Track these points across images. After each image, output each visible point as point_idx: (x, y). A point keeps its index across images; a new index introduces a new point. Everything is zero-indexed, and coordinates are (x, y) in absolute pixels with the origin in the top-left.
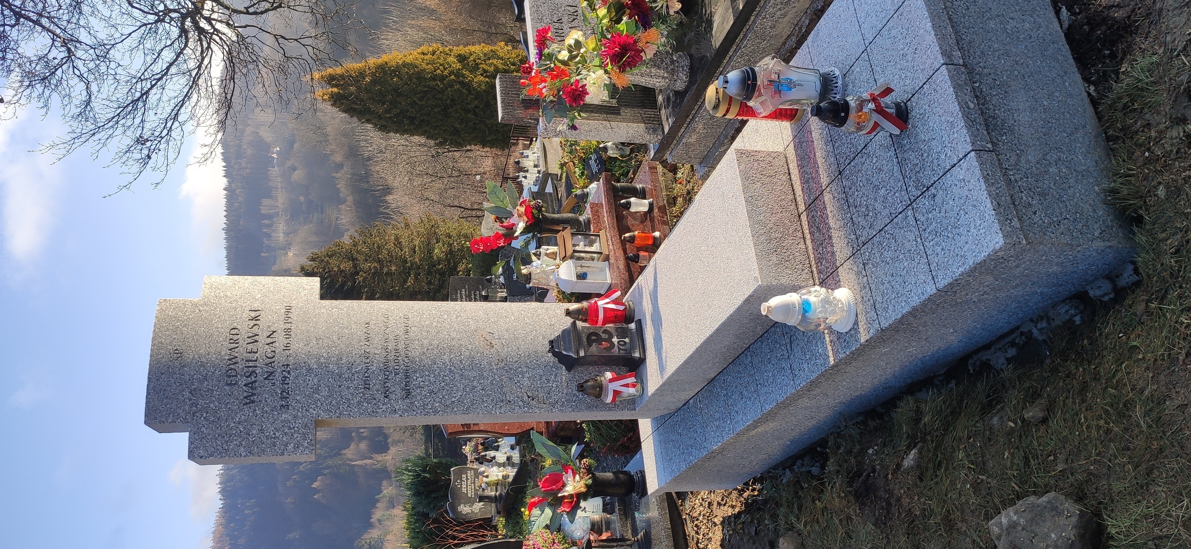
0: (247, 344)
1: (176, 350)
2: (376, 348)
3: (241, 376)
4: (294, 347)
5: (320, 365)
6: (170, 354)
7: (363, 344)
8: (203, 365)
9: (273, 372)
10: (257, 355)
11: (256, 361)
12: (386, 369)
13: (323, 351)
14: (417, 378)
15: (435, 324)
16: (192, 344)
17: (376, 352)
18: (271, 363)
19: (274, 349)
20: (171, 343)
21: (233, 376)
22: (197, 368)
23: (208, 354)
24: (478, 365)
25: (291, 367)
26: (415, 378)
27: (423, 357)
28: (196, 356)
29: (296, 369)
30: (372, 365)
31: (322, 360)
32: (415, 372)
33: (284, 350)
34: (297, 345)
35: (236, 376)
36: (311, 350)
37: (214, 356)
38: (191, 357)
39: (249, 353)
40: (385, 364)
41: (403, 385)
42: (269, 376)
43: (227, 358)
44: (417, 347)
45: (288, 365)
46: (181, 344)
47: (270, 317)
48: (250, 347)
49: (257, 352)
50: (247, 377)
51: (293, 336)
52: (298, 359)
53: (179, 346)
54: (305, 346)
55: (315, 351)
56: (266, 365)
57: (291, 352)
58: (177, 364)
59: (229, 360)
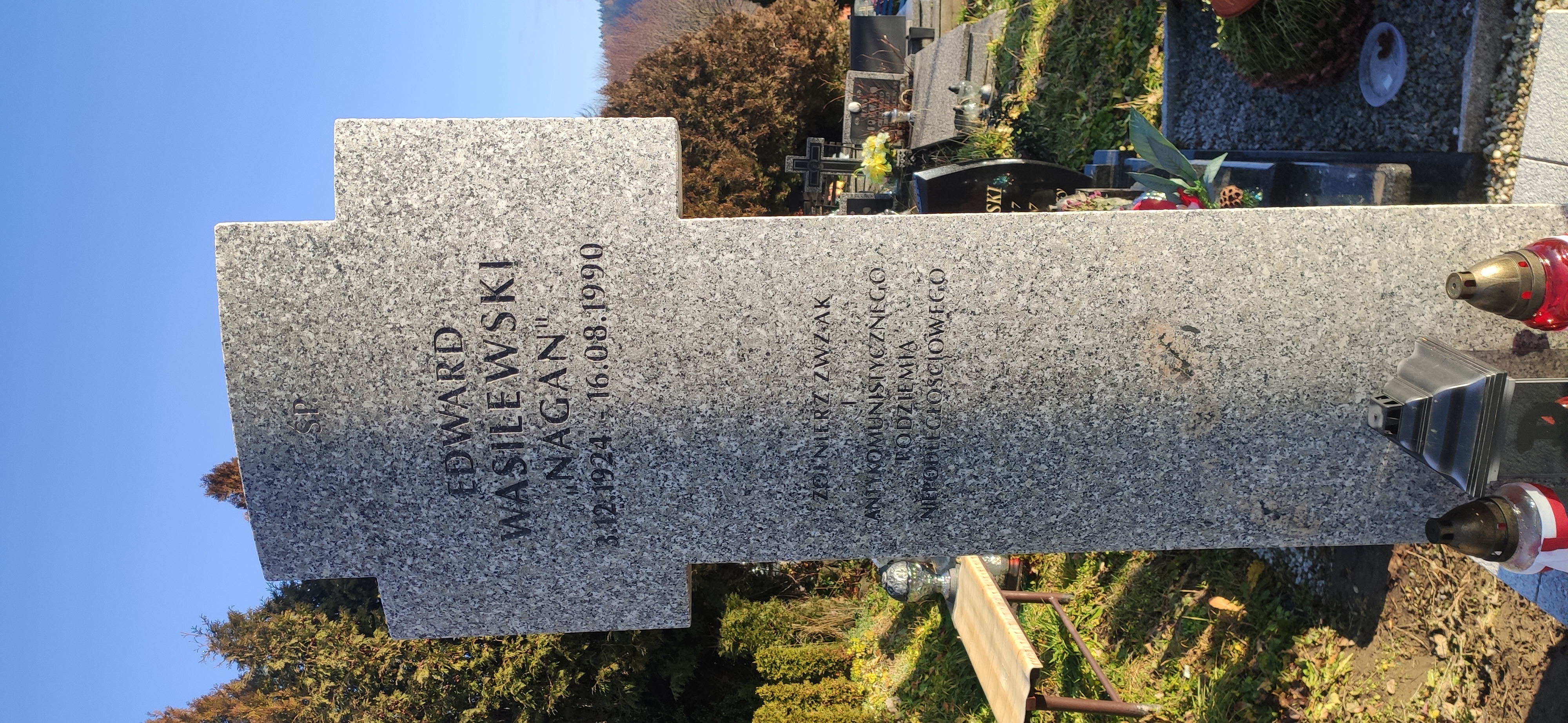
0: (488, 379)
1: (299, 401)
2: (848, 386)
3: (485, 470)
4: (618, 385)
5: (692, 438)
6: (285, 413)
7: (810, 373)
8: (377, 442)
9: (568, 460)
10: (518, 412)
11: (518, 428)
12: (874, 446)
13: (699, 396)
14: (959, 467)
15: (1022, 300)
16: (338, 383)
17: (849, 397)
18: (559, 434)
19: (562, 394)
20: (279, 379)
21: (464, 471)
22: (363, 451)
23: (388, 412)
24: (1137, 432)
25: (614, 444)
26: (952, 467)
27: (981, 411)
28: (356, 419)
29: (628, 449)
30: (835, 436)
31: (698, 423)
32: (954, 452)
33: (590, 396)
34: (626, 381)
35: (472, 471)
36: (666, 395)
37: (404, 417)
38: (342, 421)
39: (497, 405)
40: (873, 431)
41: (917, 488)
42: (558, 469)
43: (439, 421)
44: (965, 380)
45: (605, 440)
46: (307, 382)
47: (541, 288)
48: (497, 387)
49: (517, 405)
50: (499, 472)
51: (613, 350)
52: (631, 423)
53: (304, 388)
54: (647, 382)
55: (676, 396)
56: (549, 439)
57: (612, 402)
58: (309, 441)
59: (447, 427)
